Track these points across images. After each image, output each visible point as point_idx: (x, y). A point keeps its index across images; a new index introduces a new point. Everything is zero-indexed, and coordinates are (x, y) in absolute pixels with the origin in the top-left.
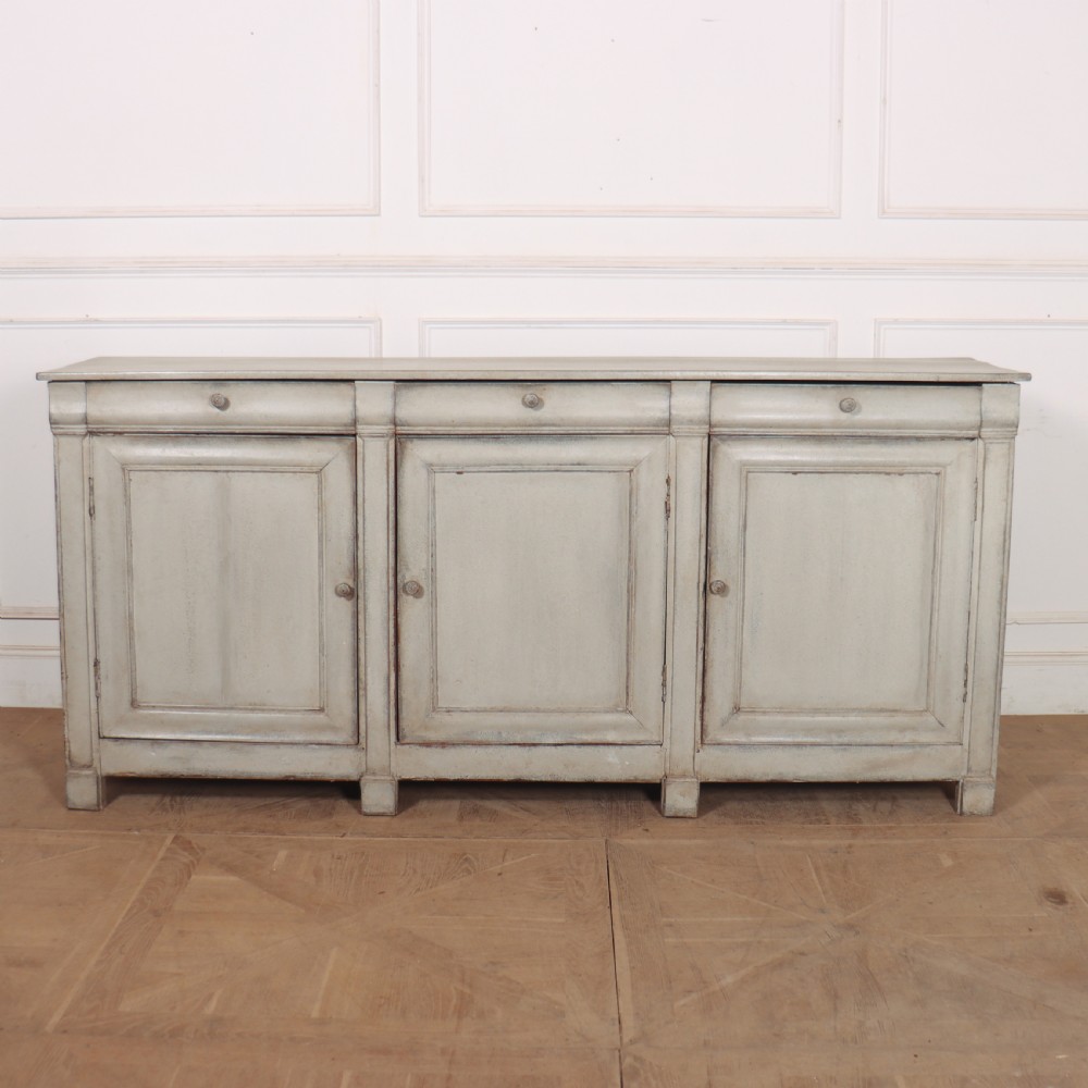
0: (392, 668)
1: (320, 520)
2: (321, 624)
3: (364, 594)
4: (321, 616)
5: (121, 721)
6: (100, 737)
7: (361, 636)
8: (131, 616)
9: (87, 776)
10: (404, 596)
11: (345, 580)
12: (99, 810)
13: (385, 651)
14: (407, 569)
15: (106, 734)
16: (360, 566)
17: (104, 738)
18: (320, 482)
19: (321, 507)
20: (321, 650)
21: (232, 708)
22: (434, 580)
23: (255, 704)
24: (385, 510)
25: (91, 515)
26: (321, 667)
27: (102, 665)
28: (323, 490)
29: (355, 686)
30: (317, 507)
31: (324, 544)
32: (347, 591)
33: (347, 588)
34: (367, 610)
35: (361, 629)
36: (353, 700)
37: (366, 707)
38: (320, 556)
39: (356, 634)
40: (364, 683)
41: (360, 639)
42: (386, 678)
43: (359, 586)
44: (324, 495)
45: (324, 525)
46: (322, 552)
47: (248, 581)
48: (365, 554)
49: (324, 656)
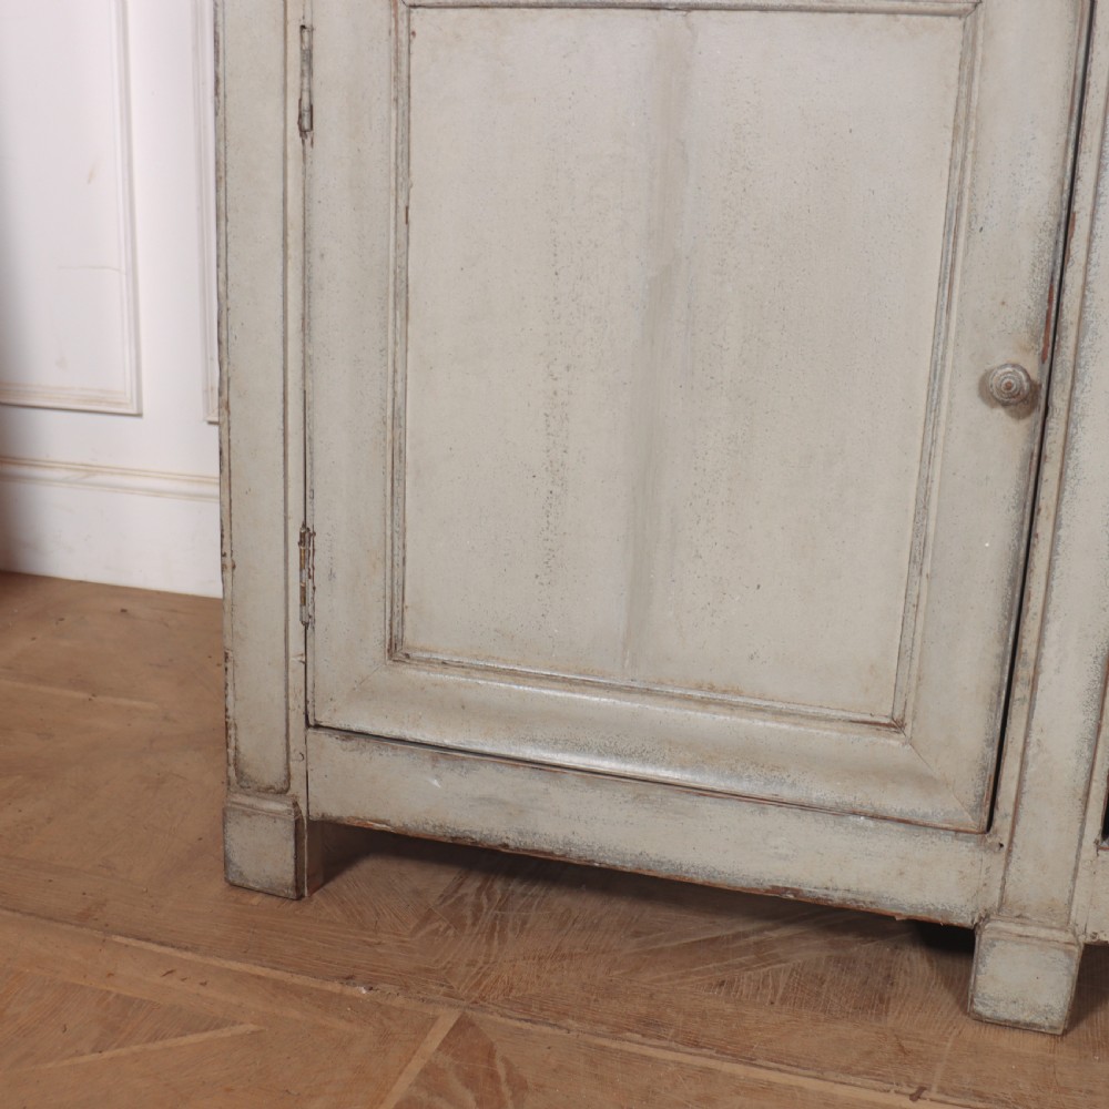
1: (957, 165)
2: (925, 480)
3: (1072, 400)
4: (927, 459)
5: (363, 691)
6: (308, 725)
7: (1044, 527)
8: (398, 419)
9: (274, 816)
11: (1014, 357)
12: (300, 897)
15: (324, 719)
16: (1069, 316)
17: (318, 726)
18: (970, 44)
19: (964, 124)
20: (916, 560)
21: (648, 692)
23: (712, 688)
25: (303, 132)
26: (912, 606)
27: (319, 541)
28: (977, 69)
29: (1002, 672)
30: (951, 125)
31: (961, 240)
32: (1022, 388)
33: (1020, 378)
34: (1074, 454)
35: (1047, 507)
36: (991, 710)
37: (1027, 736)
38: (945, 277)
39: (1027, 522)
40: (1032, 665)
41: (1037, 536)
42: (1100, 660)
43: (1058, 375)
44: (976, 88)
45: (968, 182)
46: (953, 266)
47: (724, 339)
48: (1090, 279)
49: (924, 574)
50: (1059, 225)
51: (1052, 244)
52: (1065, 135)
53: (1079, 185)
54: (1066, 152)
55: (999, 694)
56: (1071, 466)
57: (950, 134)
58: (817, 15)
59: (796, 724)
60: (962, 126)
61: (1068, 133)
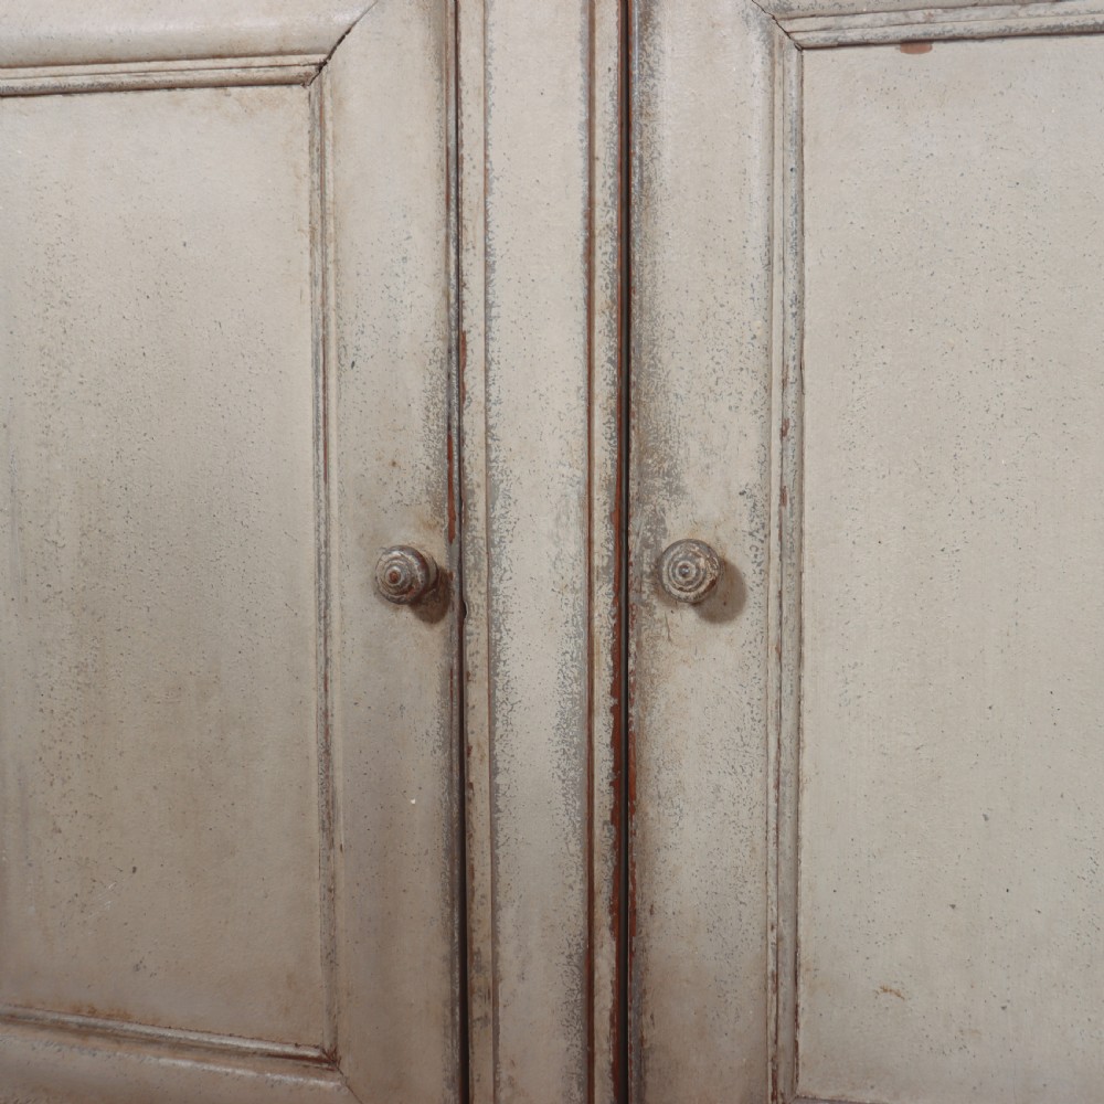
0: (604, 917)
1: (320, 281)
2: (324, 715)
3: (490, 593)
7: (478, 773)
10: (660, 611)
13: (576, 848)
14: (675, 490)
16: (475, 475)
18: (319, 120)
19: (322, 229)
20: (327, 825)
22: (792, 547)
23: (93, 1012)
24: (578, 221)
26: (328, 890)
28: (329, 149)
29: (452, 982)
30: (307, 228)
31: (332, 381)
32: (413, 579)
33: (410, 565)
34: (501, 668)
35: (479, 745)
36: (445, 1035)
37: (495, 1072)
38: (318, 433)
39: (456, 768)
40: (490, 967)
41: (471, 785)
42: (575, 959)
43: (470, 560)
44: (329, 176)
45: (332, 302)
46: (325, 416)
47: (58, 533)
48: (491, 422)
49: (337, 846)
50: (450, 352)
51: (444, 377)
52: (444, 230)
53: (466, 295)
54: (448, 252)
55: (453, 1011)
56: (500, 686)
57: (307, 240)
58: (131, 95)
59: (198, 1061)
60: (318, 227)
61: (447, 226)
